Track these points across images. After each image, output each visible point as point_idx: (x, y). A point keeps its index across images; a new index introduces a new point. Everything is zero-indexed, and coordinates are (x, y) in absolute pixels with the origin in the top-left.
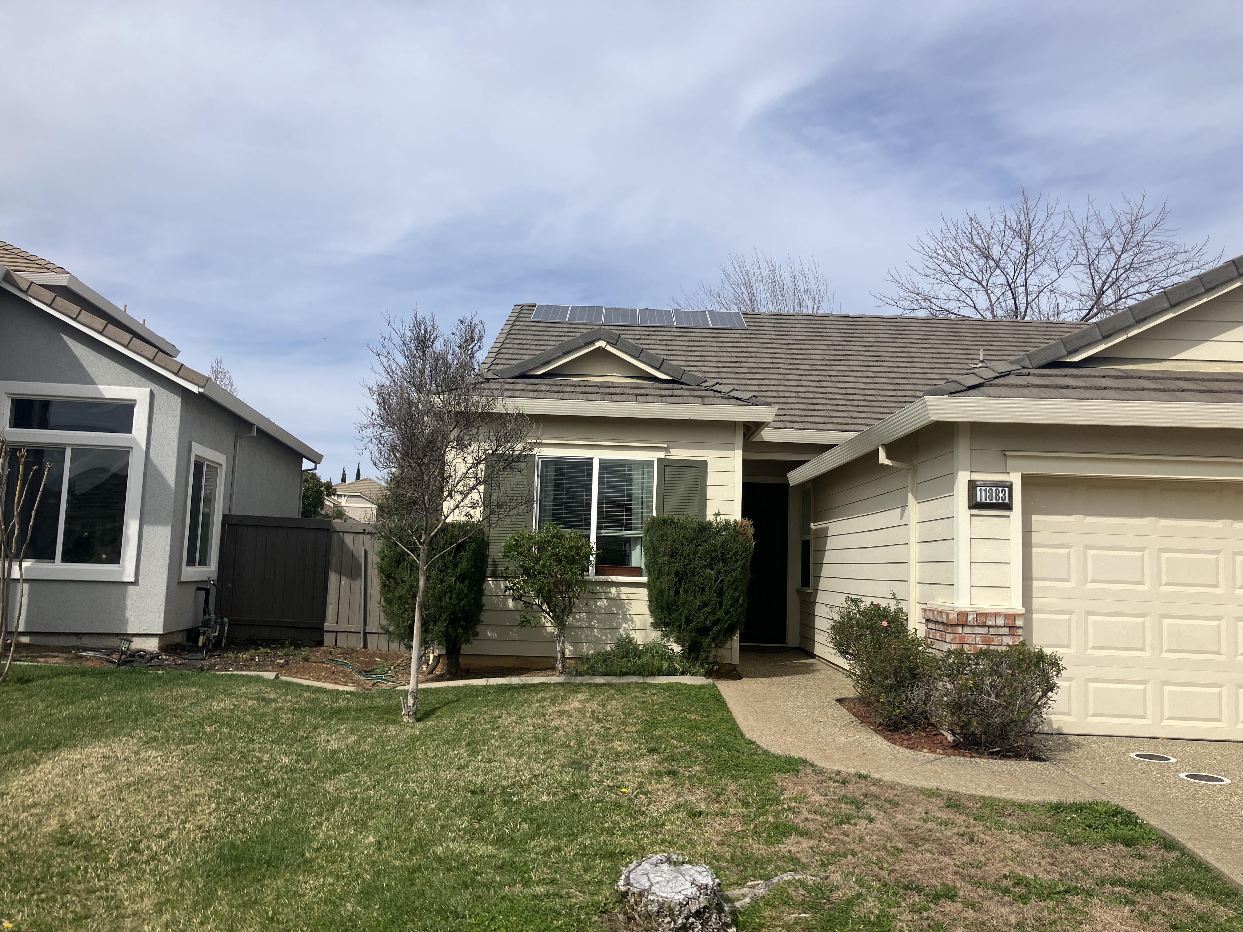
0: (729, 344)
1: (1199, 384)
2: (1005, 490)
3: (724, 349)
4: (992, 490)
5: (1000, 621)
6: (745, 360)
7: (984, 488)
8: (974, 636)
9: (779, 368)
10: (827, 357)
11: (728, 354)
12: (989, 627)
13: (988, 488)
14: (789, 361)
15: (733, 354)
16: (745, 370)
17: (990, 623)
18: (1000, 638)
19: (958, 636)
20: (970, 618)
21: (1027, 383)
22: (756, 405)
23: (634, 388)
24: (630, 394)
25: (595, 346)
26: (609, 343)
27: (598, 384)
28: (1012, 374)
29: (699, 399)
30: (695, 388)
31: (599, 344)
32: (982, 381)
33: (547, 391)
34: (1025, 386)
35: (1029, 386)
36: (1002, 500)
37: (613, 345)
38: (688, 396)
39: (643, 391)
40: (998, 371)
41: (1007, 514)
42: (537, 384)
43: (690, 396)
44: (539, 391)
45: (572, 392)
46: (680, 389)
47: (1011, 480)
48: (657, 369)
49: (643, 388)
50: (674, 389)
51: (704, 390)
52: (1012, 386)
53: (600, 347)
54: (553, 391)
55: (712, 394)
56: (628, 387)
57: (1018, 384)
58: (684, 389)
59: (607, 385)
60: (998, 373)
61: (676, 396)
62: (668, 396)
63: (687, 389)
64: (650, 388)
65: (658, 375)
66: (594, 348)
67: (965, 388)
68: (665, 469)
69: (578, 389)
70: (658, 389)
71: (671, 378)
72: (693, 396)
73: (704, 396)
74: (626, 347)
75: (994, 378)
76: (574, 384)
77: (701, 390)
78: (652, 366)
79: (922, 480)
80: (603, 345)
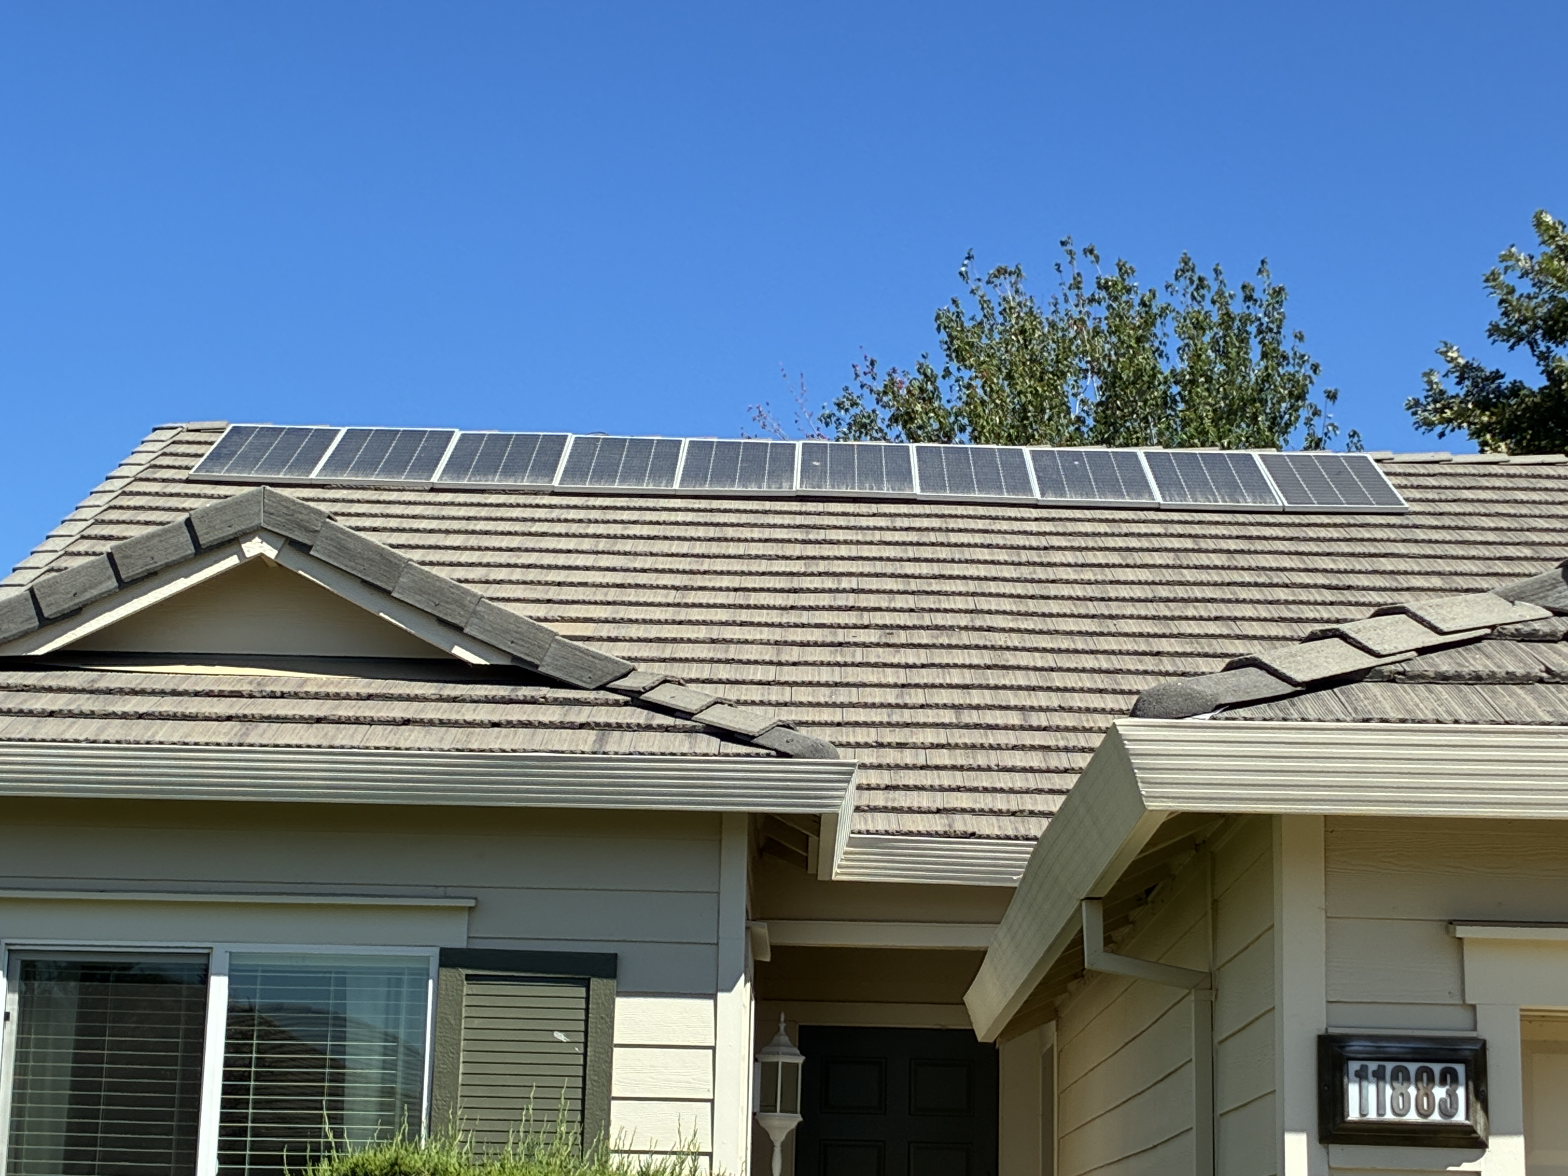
0: (844, 551)
2: (1454, 1073)
3: (822, 566)
4: (1406, 1070)
6: (883, 601)
7: (1372, 1063)
9: (990, 629)
10: (1163, 592)
11: (829, 583)
13: (1389, 1064)
14: (1032, 606)
15: (845, 583)
16: (872, 636)
21: (1537, 670)
22: (781, 754)
23: (370, 697)
24: (348, 721)
25: (241, 554)
26: (293, 543)
27: (245, 688)
28: (1502, 636)
29: (591, 736)
30: (591, 695)
31: (254, 548)
32: (1369, 661)
33: (52, 714)
34: (1525, 680)
35: (1541, 681)
36: (1443, 1113)
37: (304, 549)
38: (551, 725)
39: (398, 711)
40: (1444, 627)
41: (1466, 1167)
42: (25, 689)
43: (562, 726)
44: (21, 713)
45: (141, 716)
46: (533, 701)
47: (1482, 1032)
48: (459, 629)
49: (400, 698)
50: (511, 701)
51: (617, 704)
52: (1477, 679)
53: (260, 558)
54: (71, 715)
55: (640, 716)
56: (348, 697)
57: (1501, 672)
58: (546, 701)
59: (278, 689)
60: (1442, 633)
61: (510, 724)
62: (481, 725)
63: (556, 702)
64: (425, 699)
65: (459, 652)
66: (233, 561)
67: (1288, 689)
68: (467, 988)
69: (168, 705)
70: (455, 700)
71: (505, 662)
72: (572, 726)
73: (608, 726)
74: (352, 558)
75: (1422, 651)
76: (158, 687)
77: (606, 704)
78: (442, 622)
79: (1225, 1028)
80: (271, 553)
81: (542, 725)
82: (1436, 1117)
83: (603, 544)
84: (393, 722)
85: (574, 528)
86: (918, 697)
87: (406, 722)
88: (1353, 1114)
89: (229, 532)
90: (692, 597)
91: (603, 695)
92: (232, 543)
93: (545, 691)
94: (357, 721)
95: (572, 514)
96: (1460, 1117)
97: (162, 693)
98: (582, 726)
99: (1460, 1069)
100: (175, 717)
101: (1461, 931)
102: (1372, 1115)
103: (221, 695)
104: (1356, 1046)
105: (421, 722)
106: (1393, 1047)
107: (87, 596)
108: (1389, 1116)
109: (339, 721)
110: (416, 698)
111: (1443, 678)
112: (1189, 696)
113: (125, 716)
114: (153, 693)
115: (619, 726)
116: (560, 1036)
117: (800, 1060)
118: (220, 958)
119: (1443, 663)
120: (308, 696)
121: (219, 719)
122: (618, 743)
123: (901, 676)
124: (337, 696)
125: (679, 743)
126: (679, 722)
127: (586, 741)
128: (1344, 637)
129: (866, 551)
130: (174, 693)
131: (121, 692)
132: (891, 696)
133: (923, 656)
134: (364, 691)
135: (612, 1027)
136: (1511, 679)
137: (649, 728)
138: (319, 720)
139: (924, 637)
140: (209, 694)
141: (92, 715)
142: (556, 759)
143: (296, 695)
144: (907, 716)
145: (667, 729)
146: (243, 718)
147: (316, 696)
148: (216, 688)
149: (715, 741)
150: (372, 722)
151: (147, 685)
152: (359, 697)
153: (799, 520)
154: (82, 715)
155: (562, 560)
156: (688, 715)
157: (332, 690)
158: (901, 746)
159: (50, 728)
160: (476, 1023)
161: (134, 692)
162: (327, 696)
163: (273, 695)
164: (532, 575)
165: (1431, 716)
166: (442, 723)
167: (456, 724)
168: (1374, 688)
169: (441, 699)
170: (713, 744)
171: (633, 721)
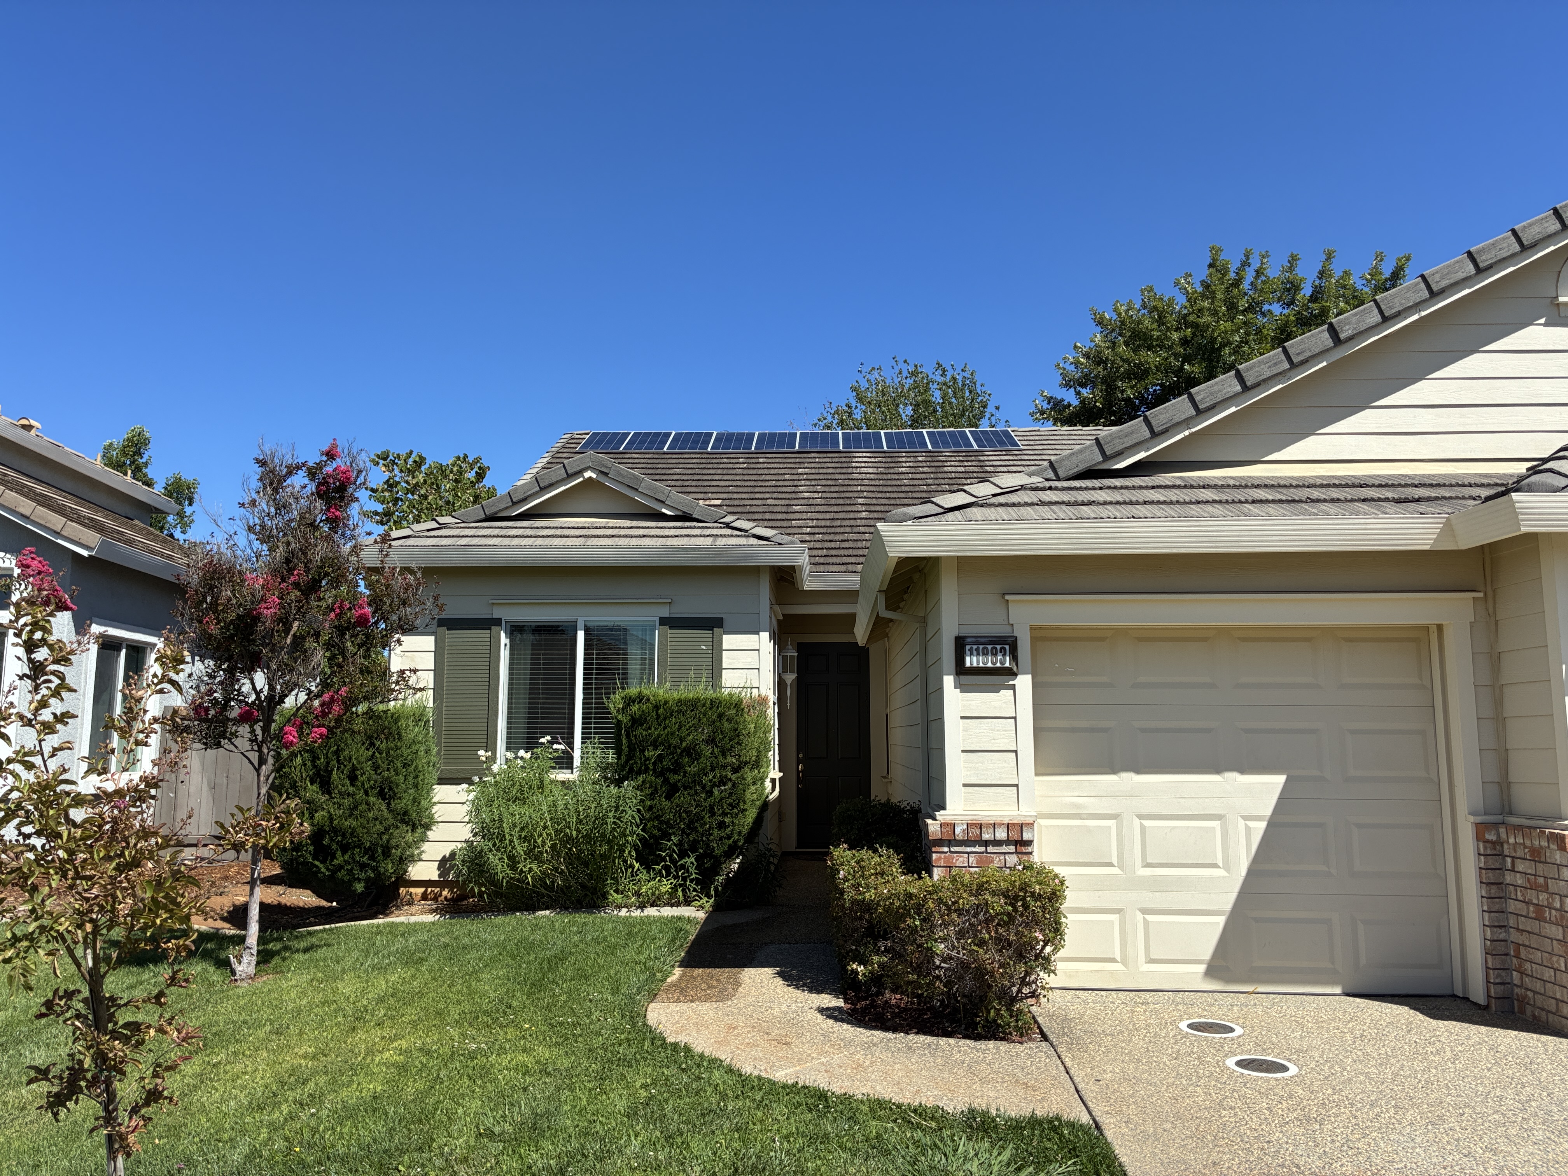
1: (1279, 493)
2: (1005, 649)
3: (805, 477)
4: (987, 649)
5: (1001, 834)
7: (975, 647)
8: (966, 855)
12: (986, 843)
13: (981, 647)
16: (822, 501)
17: (986, 836)
18: (1002, 857)
19: (943, 855)
20: (958, 830)
21: (1036, 500)
22: (779, 544)
23: (631, 528)
24: (623, 536)
25: (583, 477)
26: (602, 472)
27: (586, 525)
28: (1025, 489)
29: (711, 539)
30: (711, 525)
31: (588, 474)
32: (973, 500)
33: (517, 536)
34: (1032, 504)
35: (1037, 505)
36: (1001, 663)
37: (606, 474)
38: (697, 536)
39: (641, 532)
40: (1003, 486)
41: (1011, 683)
42: (507, 528)
43: (701, 536)
44: (506, 536)
45: (549, 536)
46: (691, 528)
47: (1015, 634)
48: (663, 502)
49: (642, 528)
50: (682, 528)
51: (721, 528)
52: (1014, 505)
53: (590, 478)
54: (523, 536)
55: (729, 532)
56: (623, 528)
57: (1022, 502)
58: (695, 527)
59: (598, 525)
60: (1002, 488)
61: (682, 536)
62: (671, 536)
63: (699, 527)
64: (652, 528)
65: (664, 511)
66: (581, 479)
67: (943, 511)
68: (669, 631)
69: (558, 532)
70: (662, 528)
71: (681, 514)
72: (704, 536)
73: (717, 536)
74: (623, 477)
75: (994, 495)
76: (555, 526)
77: (717, 528)
78: (656, 499)
79: (929, 636)
80: (594, 476)
81: (693, 536)
82: (998, 665)
83: (725, 471)
84: (640, 536)
85: (715, 466)
86: (838, 523)
87: (644, 536)
88: (968, 664)
89: (579, 469)
90: (757, 490)
91: (716, 525)
92: (580, 473)
93: (695, 524)
94: (627, 536)
95: (714, 461)
96: (1007, 665)
97: (557, 528)
98: (708, 536)
99: (1007, 647)
100: (561, 536)
101: (1007, 597)
102: (975, 665)
103: (578, 528)
104: (969, 640)
105: (649, 536)
106: (982, 640)
107: (529, 493)
108: (981, 665)
109: (620, 536)
110: (648, 528)
111: (1001, 505)
112: (904, 514)
113: (543, 536)
114: (553, 528)
115: (721, 536)
116: (703, 647)
117: (796, 654)
118: (581, 624)
119: (1002, 499)
120: (609, 528)
121: (577, 537)
122: (721, 542)
123: (832, 516)
124: (620, 528)
125: (742, 541)
126: (743, 533)
127: (709, 541)
128: (965, 491)
129: (821, 471)
130: (561, 528)
131: (542, 528)
132: (828, 523)
133: (840, 508)
134: (629, 526)
135: (722, 644)
136: (1026, 504)
137: (732, 536)
138: (613, 536)
139: (841, 501)
140: (574, 528)
141: (531, 536)
142: (698, 548)
143: (605, 528)
144: (833, 530)
145: (738, 536)
146: (585, 536)
147: (612, 528)
148: (576, 526)
149: (756, 540)
150: (632, 537)
151: (551, 525)
152: (628, 528)
153: (798, 460)
154: (528, 537)
155: (710, 477)
156: (746, 531)
157: (618, 525)
158: (831, 541)
159: (516, 542)
160: (673, 643)
161: (546, 528)
162: (616, 528)
163: (596, 528)
164: (700, 483)
165: (994, 518)
166: (657, 536)
167: (662, 536)
168: (974, 510)
169: (657, 528)
170: (754, 541)
171: (726, 533)
